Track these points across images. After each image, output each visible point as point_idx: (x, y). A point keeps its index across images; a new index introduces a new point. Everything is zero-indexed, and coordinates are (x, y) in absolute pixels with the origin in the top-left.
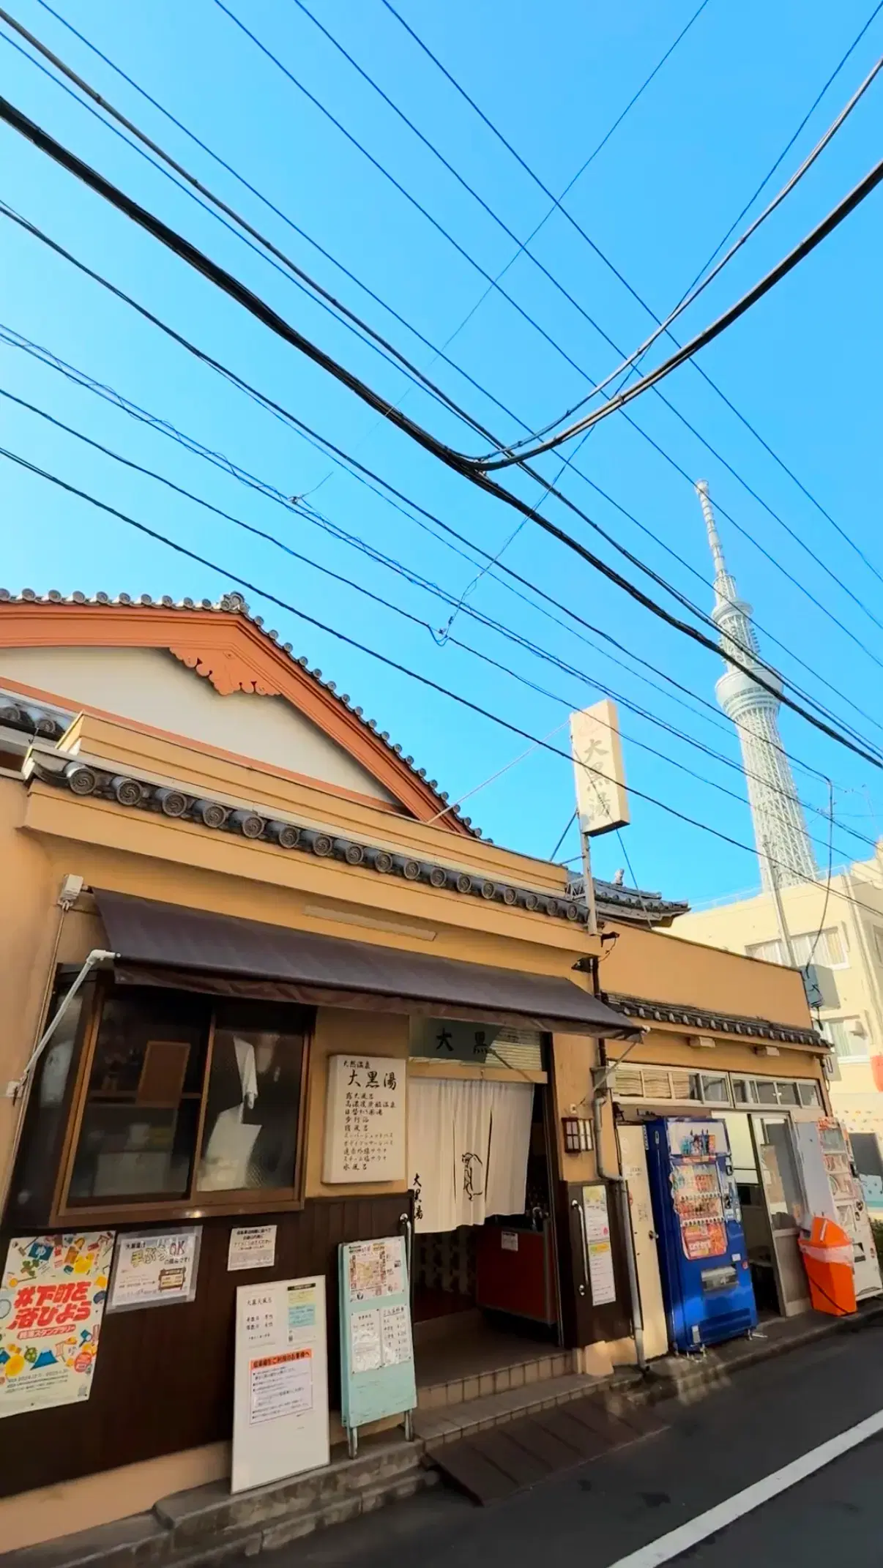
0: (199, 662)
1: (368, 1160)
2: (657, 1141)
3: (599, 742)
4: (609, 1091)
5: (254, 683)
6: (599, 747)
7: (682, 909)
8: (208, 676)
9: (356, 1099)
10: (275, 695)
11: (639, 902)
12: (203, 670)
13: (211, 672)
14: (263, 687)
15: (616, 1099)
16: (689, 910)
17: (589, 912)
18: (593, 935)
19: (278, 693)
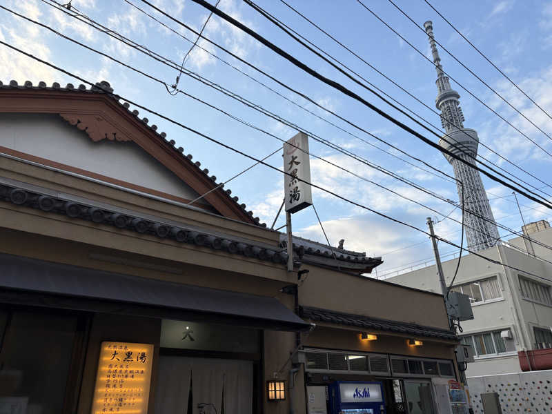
0: (79, 122)
1: (121, 406)
2: (333, 395)
3: (296, 157)
4: (302, 365)
5: (115, 134)
6: (296, 160)
7: (378, 262)
8: (85, 131)
9: (116, 368)
10: (128, 141)
11: (349, 258)
12: (81, 126)
13: (87, 128)
14: (120, 137)
15: (307, 370)
16: (382, 262)
17: (288, 257)
18: (290, 271)
19: (130, 140)
